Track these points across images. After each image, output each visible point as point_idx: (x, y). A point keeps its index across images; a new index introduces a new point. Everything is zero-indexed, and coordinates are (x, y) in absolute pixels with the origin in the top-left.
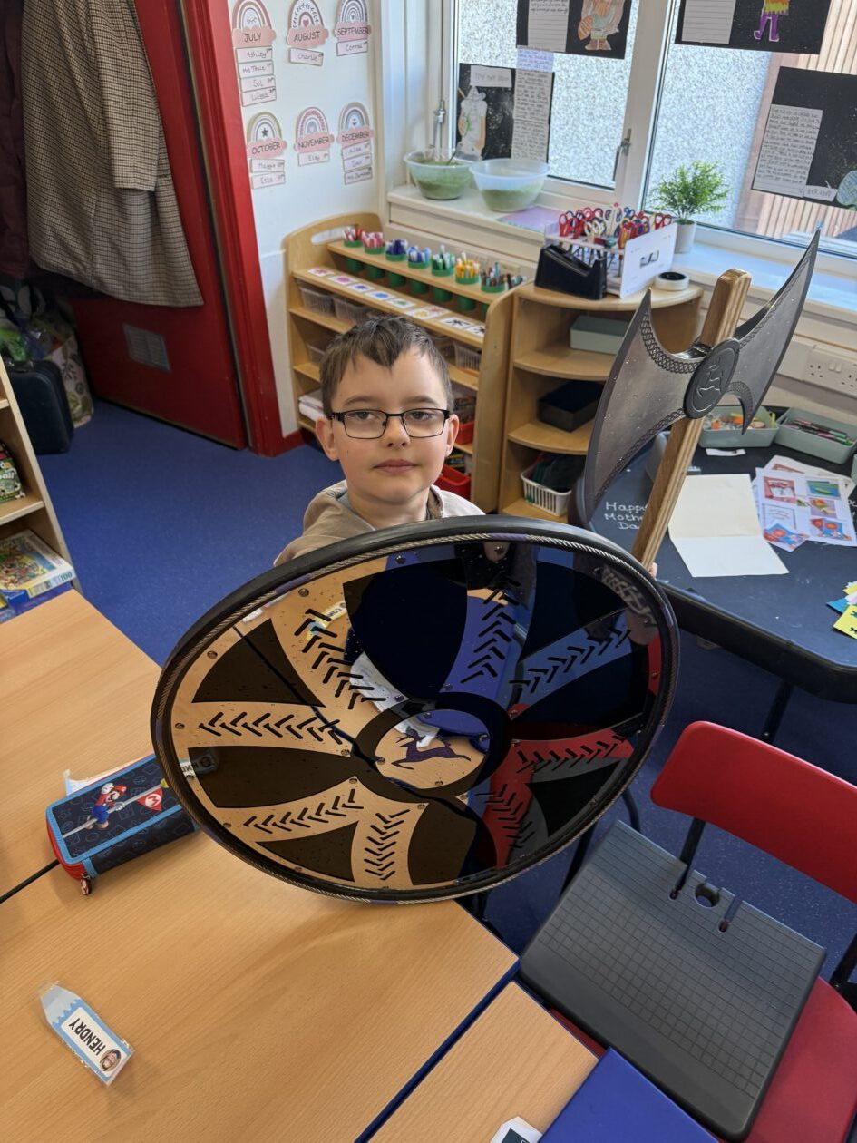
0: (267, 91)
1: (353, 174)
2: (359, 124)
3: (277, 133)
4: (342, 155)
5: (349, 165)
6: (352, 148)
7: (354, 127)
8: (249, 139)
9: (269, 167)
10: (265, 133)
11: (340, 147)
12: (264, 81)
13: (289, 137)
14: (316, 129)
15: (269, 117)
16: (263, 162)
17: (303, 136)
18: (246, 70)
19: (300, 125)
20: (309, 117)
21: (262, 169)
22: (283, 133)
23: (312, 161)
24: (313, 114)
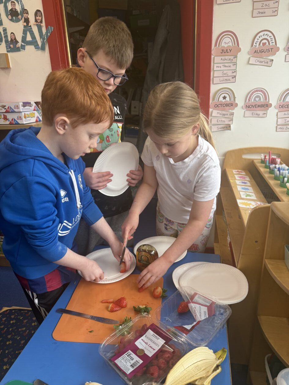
0: (230, 78)
1: (285, 127)
3: (232, 99)
4: (277, 115)
5: (280, 121)
6: (286, 113)
8: (213, 99)
9: (224, 115)
10: (224, 98)
11: (277, 111)
12: (230, 73)
13: (240, 101)
14: (260, 99)
15: (231, 92)
16: (220, 112)
17: (250, 102)
18: (218, 67)
19: (249, 96)
20: (256, 93)
21: (218, 115)
22: (236, 99)
23: (254, 116)
24: (260, 91)
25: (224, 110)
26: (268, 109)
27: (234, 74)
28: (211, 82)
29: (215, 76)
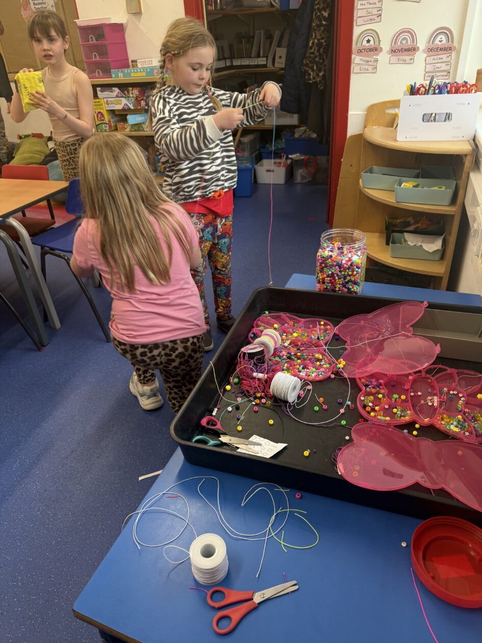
2: (444, 41)
3: (377, 43)
4: (425, 60)
5: (430, 68)
6: (435, 57)
7: (440, 43)
8: (357, 44)
9: (367, 61)
10: (368, 41)
11: (425, 55)
12: (375, 12)
13: (386, 45)
14: (407, 42)
15: (375, 34)
16: (364, 58)
17: (396, 45)
18: (362, 5)
19: (395, 38)
20: (403, 34)
21: (361, 62)
22: (381, 42)
23: (400, 62)
24: (407, 32)
25: (367, 56)
26: (415, 54)
27: (380, 12)
28: (355, 23)
29: (359, 15)
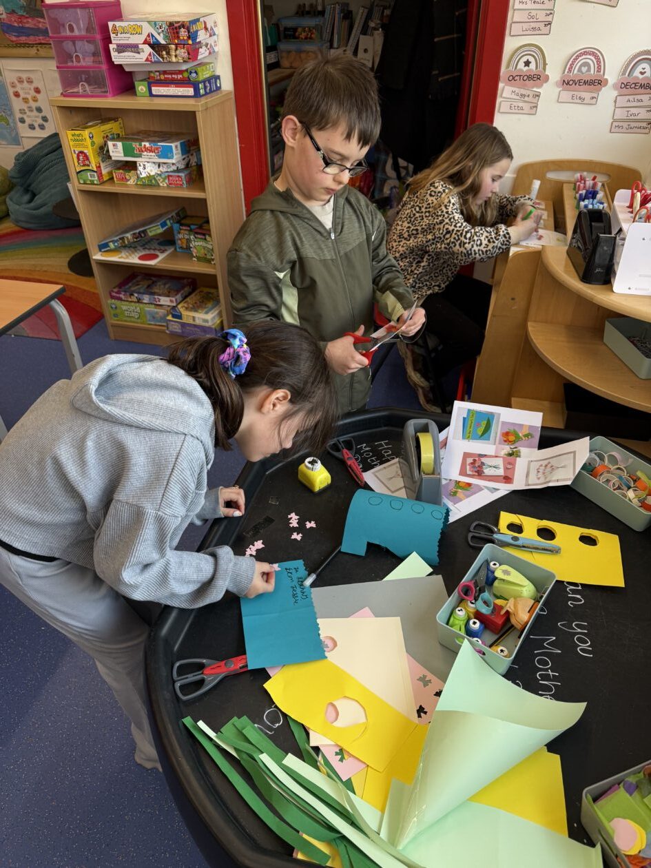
0: (542, 25)
1: (625, 125)
2: (648, 73)
3: (541, 67)
4: (615, 102)
5: (620, 114)
6: (631, 98)
7: (641, 76)
8: (508, 67)
9: (523, 96)
10: (527, 63)
11: (615, 93)
12: (542, 16)
13: (554, 72)
14: (589, 70)
15: (539, 52)
16: (517, 90)
17: (571, 74)
18: (522, 3)
19: (570, 62)
20: (584, 57)
21: (514, 96)
22: (547, 66)
23: (575, 101)
24: (590, 54)
25: (524, 87)
26: (600, 90)
27: (549, 19)
28: (507, 31)
29: (514, 20)
